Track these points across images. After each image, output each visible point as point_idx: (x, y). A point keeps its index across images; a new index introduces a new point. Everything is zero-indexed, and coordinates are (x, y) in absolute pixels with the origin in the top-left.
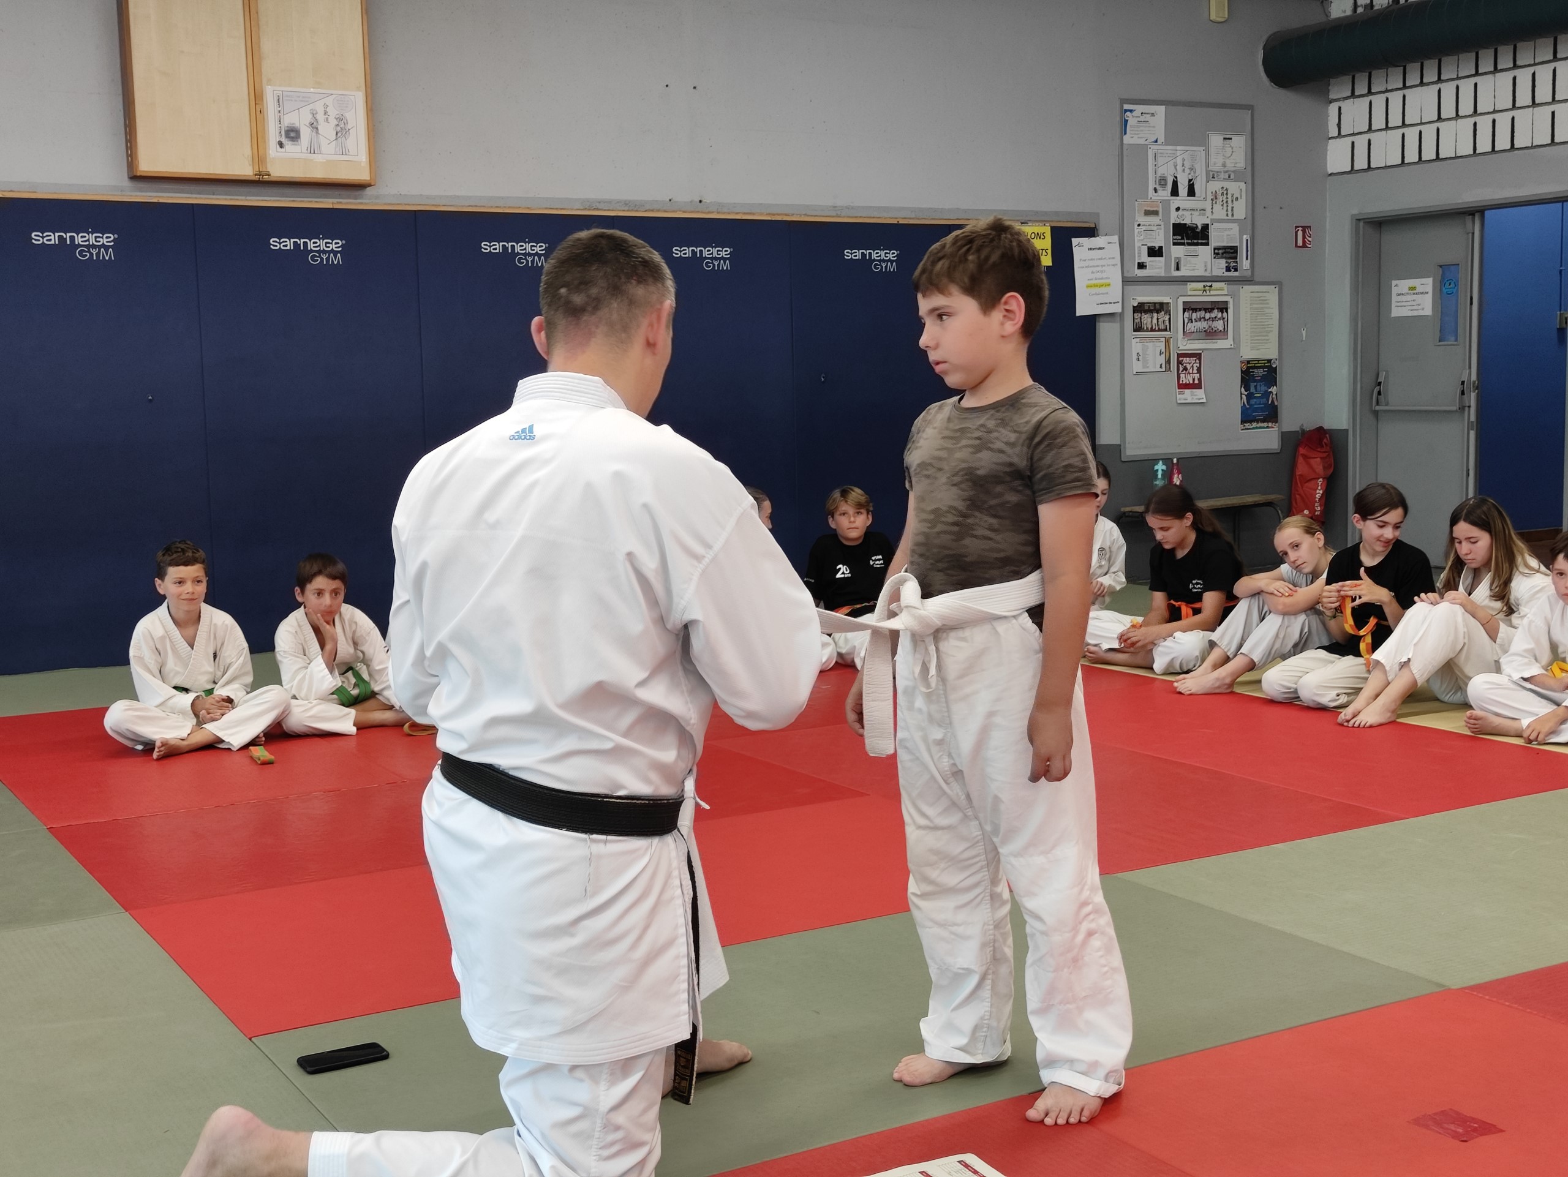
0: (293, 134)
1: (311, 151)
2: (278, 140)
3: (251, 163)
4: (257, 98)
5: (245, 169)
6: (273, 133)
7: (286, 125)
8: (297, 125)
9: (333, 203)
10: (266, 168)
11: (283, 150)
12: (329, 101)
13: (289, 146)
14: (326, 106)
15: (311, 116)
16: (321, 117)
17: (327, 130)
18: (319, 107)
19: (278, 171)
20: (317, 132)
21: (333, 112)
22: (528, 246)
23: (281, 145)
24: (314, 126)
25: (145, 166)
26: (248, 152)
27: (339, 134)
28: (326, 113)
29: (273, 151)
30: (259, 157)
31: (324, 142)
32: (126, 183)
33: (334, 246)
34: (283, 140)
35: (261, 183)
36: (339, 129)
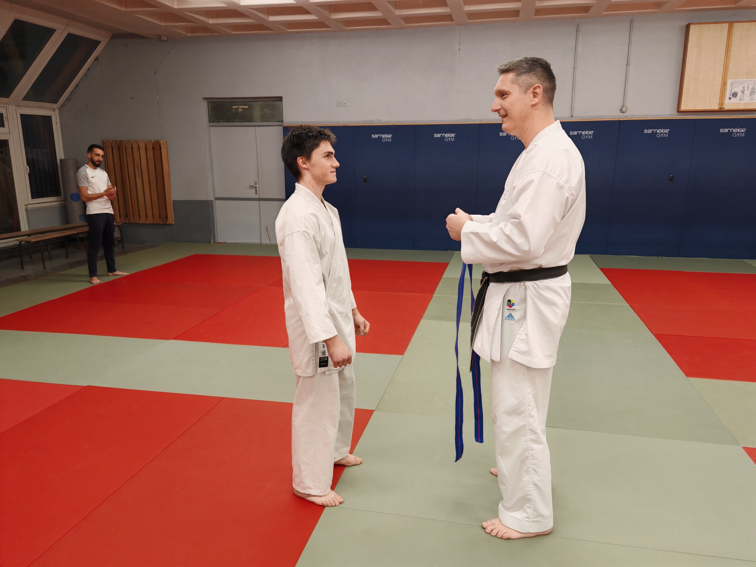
0: (735, 95)
1: (740, 100)
2: (729, 97)
3: (718, 105)
4: (724, 84)
5: (716, 108)
6: (728, 94)
7: (733, 92)
8: (737, 92)
9: (745, 116)
10: (723, 106)
11: (730, 100)
12: (750, 83)
13: (733, 99)
14: (749, 85)
15: (742, 88)
16: (746, 88)
17: (747, 93)
18: (746, 85)
19: (727, 107)
20: (744, 94)
21: (750, 87)
23: (730, 98)
24: (743, 92)
25: (683, 108)
26: (718, 101)
27: (751, 94)
28: (748, 87)
29: (727, 101)
30: (721, 103)
31: (745, 96)
32: (676, 113)
34: (731, 97)
35: (721, 111)
36: (752, 92)
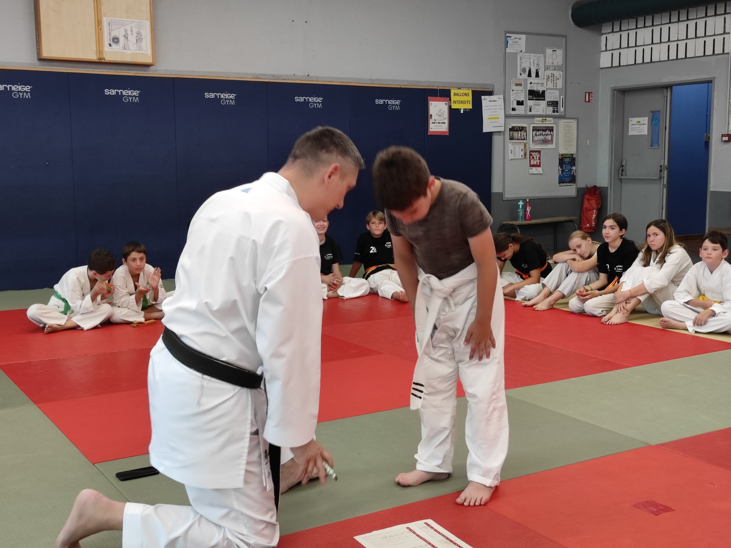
0: (116, 40)
1: (125, 48)
2: (109, 43)
3: (96, 53)
4: (99, 23)
5: (93, 57)
6: (106, 40)
7: (113, 36)
8: (118, 36)
9: (135, 73)
10: (103, 56)
11: (111, 48)
12: (133, 25)
13: (114, 46)
14: (132, 27)
15: (124, 32)
16: (129, 32)
17: (132, 39)
18: (128, 28)
19: (108, 58)
20: (127, 40)
21: (135, 30)
22: (227, 95)
23: (110, 45)
24: (126, 37)
25: (46, 54)
26: (94, 48)
27: (138, 41)
28: (131, 31)
29: (106, 48)
30: (100, 51)
31: (130, 44)
32: (36, 62)
33: (135, 93)
34: (111, 43)
35: (100, 63)
36: (138, 38)
